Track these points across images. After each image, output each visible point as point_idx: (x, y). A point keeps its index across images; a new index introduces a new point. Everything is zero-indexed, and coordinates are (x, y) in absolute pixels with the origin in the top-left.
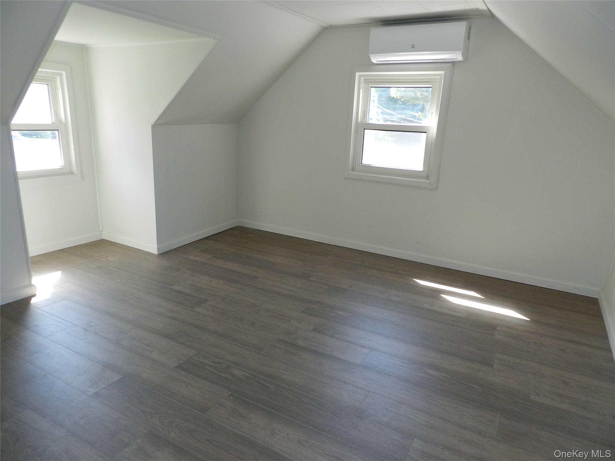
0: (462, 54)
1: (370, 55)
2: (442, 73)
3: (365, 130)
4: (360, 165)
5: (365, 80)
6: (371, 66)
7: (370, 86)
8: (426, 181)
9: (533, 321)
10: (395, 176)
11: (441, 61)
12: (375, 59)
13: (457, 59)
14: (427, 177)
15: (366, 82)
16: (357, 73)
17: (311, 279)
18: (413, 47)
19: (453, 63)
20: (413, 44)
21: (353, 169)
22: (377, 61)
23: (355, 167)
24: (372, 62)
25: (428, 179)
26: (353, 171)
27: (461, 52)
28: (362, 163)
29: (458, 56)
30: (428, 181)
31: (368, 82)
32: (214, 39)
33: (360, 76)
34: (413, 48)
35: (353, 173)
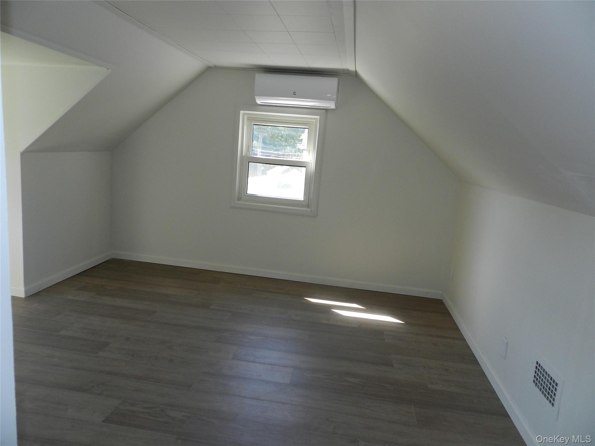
0: (335, 103)
1: (255, 97)
2: (318, 117)
3: (250, 163)
4: (245, 195)
5: (248, 117)
6: (254, 106)
7: (253, 123)
8: (307, 209)
9: (407, 323)
10: (279, 205)
11: (317, 107)
12: (259, 101)
13: (330, 107)
14: (308, 206)
15: (249, 120)
16: (241, 111)
17: (212, 307)
18: (295, 93)
19: (326, 110)
20: (294, 91)
21: (238, 198)
22: (261, 103)
23: (240, 197)
24: (256, 102)
25: (308, 208)
26: (238, 201)
27: (335, 102)
28: (248, 193)
29: (331, 105)
30: (309, 210)
31: (251, 120)
32: (108, 69)
33: (244, 114)
34: (294, 95)
35: (239, 202)
